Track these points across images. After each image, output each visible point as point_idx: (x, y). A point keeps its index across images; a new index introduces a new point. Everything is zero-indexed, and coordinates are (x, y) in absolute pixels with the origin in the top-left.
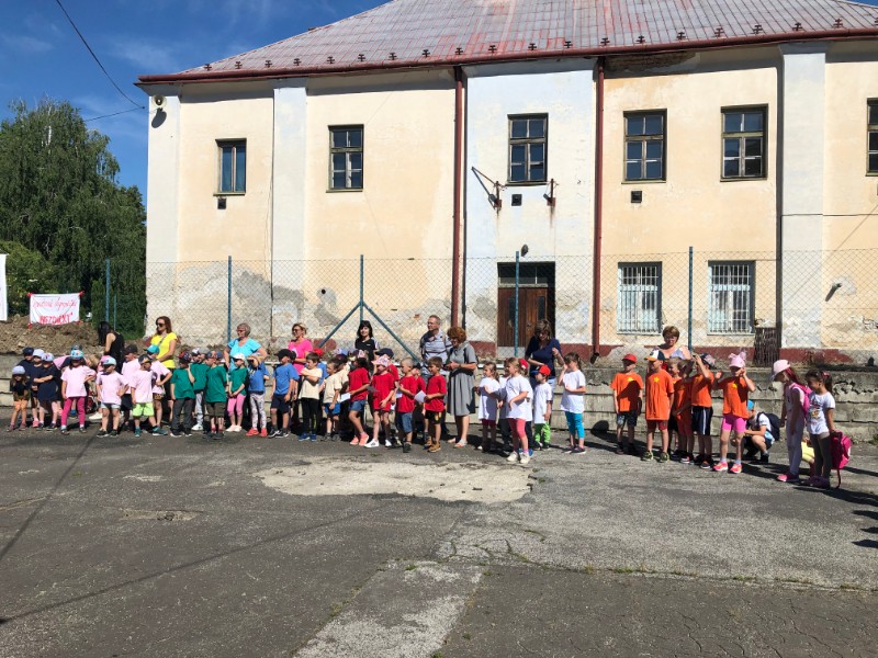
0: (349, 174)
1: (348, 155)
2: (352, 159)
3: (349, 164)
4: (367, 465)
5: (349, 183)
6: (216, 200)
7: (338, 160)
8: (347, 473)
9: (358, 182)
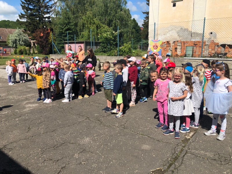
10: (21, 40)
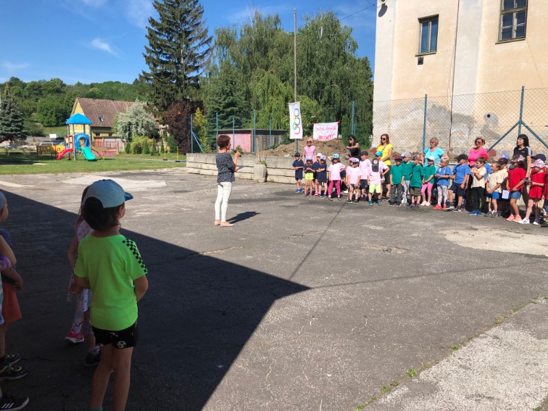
0: (515, 28)
1: (515, 14)
2: (518, 17)
3: (515, 21)
4: (520, 235)
5: (514, 35)
6: (416, 60)
7: (506, 18)
8: (505, 239)
9: (522, 33)
10: (140, 124)
